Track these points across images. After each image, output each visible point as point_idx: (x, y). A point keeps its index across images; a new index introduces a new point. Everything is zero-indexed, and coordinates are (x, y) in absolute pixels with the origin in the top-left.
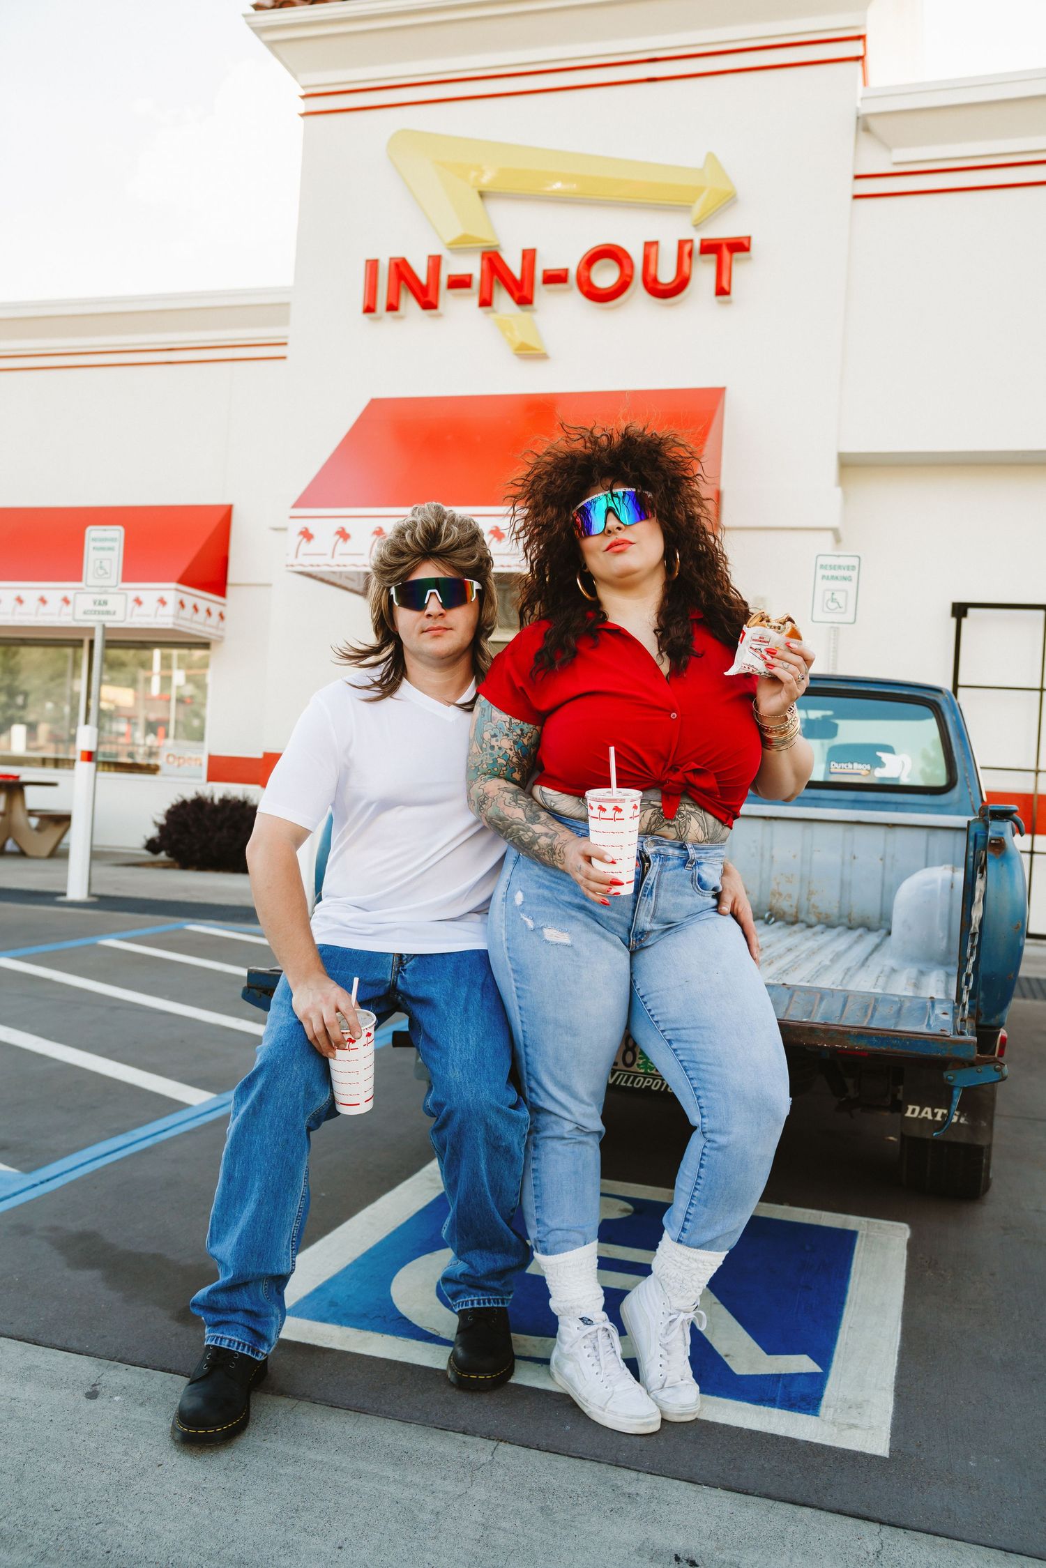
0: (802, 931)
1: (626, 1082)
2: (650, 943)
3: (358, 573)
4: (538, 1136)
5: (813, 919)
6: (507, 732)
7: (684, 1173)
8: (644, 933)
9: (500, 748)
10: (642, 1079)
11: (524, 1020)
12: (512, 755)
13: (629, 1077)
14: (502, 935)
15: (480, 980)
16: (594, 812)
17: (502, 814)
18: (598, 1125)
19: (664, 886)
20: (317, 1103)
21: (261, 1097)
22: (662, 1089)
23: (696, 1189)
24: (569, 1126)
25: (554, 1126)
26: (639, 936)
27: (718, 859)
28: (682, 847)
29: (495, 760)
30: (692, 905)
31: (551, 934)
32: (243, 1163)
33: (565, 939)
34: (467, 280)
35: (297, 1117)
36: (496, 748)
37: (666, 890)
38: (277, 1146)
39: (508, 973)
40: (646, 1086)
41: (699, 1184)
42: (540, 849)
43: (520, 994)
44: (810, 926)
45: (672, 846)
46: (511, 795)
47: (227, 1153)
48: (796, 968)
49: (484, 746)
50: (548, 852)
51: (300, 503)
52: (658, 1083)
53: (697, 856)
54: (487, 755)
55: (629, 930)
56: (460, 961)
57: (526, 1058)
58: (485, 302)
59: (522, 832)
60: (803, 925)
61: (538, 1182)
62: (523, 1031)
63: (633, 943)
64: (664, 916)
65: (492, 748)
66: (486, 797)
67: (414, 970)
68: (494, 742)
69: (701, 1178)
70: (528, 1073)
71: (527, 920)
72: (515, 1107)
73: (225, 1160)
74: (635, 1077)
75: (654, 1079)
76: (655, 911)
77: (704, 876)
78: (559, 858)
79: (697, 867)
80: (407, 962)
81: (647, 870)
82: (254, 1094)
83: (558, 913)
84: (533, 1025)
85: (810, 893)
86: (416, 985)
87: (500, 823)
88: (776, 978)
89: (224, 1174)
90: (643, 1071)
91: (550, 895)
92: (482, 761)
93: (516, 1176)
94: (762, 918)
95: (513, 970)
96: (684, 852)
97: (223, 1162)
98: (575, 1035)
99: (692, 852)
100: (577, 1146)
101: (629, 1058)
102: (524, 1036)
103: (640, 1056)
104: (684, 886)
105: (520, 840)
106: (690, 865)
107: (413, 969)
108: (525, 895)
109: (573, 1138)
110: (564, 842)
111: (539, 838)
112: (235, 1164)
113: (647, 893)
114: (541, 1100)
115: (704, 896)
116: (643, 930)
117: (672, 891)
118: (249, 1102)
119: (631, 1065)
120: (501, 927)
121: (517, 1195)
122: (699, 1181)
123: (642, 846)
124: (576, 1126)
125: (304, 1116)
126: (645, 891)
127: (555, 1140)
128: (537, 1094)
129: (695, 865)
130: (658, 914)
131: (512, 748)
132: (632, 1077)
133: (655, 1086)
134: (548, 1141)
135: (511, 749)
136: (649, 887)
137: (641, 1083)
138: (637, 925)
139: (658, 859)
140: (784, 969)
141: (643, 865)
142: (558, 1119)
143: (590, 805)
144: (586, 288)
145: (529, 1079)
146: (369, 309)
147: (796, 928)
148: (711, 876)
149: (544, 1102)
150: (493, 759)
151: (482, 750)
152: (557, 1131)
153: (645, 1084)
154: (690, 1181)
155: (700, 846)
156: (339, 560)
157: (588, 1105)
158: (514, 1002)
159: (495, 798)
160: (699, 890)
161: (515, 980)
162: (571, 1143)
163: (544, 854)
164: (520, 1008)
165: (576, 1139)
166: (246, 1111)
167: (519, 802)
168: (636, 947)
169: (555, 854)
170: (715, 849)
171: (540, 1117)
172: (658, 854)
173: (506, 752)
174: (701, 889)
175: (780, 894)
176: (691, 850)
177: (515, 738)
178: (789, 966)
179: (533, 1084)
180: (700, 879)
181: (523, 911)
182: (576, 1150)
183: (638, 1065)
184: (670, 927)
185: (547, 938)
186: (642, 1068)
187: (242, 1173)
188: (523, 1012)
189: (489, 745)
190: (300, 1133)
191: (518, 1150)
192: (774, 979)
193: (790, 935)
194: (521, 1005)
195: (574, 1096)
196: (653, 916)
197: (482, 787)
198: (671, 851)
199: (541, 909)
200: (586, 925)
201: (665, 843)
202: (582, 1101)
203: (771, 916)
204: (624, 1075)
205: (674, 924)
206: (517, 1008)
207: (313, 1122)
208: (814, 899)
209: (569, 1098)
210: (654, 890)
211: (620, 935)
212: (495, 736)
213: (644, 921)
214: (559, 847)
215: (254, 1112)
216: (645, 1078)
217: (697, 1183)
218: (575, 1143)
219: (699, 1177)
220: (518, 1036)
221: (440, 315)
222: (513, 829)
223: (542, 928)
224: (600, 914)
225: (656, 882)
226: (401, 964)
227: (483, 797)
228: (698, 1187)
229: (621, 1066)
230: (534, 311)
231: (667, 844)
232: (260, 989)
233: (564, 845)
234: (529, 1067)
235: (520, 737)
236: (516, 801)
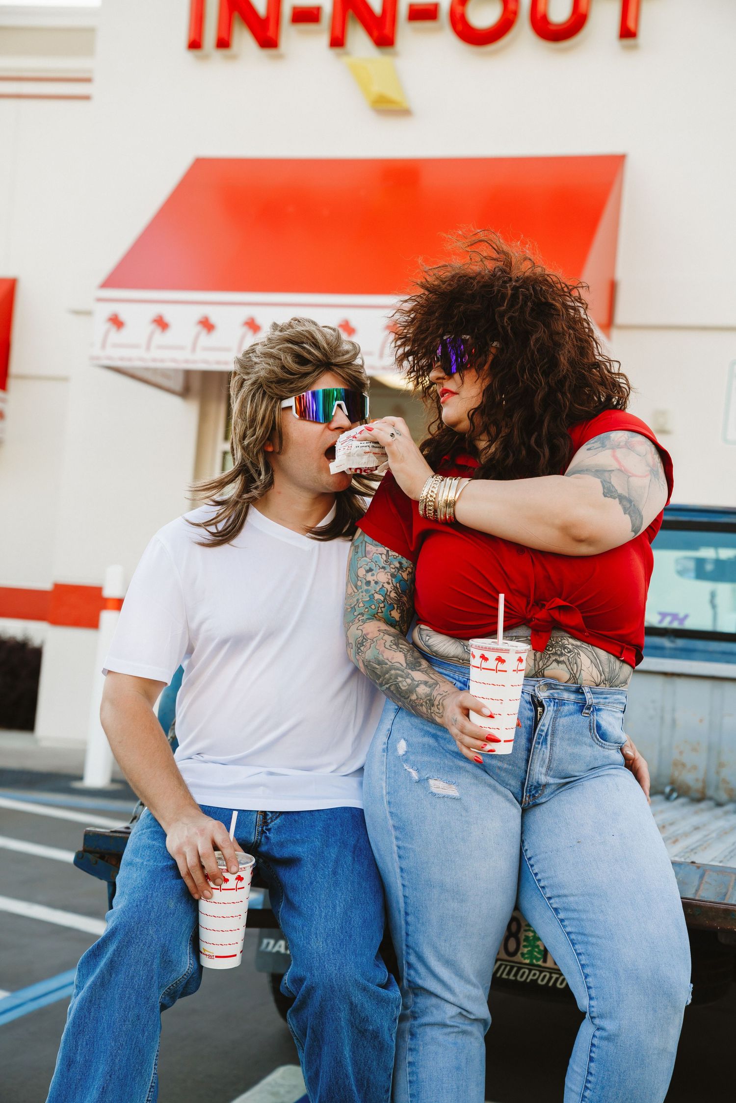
0: (710, 809)
1: (509, 974)
2: (543, 800)
3: (176, 371)
4: (416, 1023)
5: (723, 796)
6: (384, 565)
7: (573, 1069)
8: (539, 787)
9: (376, 583)
10: (527, 971)
11: (406, 883)
12: (390, 589)
13: (512, 968)
14: (382, 788)
15: (352, 841)
16: (475, 661)
17: (381, 658)
18: (482, 1011)
19: (559, 734)
20: (174, 975)
21: (112, 966)
22: (551, 984)
23: (586, 1088)
24: (452, 1011)
25: (435, 1011)
26: (533, 792)
27: (618, 706)
28: (579, 691)
29: (372, 597)
30: (591, 757)
31: (437, 786)
32: (87, 1044)
33: (453, 792)
34: (315, 12)
35: (150, 988)
36: (373, 583)
37: (562, 739)
38: (127, 1023)
39: (388, 831)
40: (532, 980)
41: (590, 1082)
42: (417, 699)
43: (401, 853)
44: (719, 805)
45: (567, 690)
46: (392, 638)
47: (67, 1035)
48: (705, 848)
49: (359, 583)
50: (426, 703)
51: (110, 282)
52: (545, 976)
53: (595, 701)
54: (362, 592)
55: (523, 784)
56: (330, 819)
57: (406, 928)
58: (337, 42)
59: (400, 679)
60: (711, 804)
61: (415, 1078)
62: (405, 896)
63: (526, 798)
64: (560, 768)
65: (368, 583)
66: (364, 638)
67: (279, 829)
68: (369, 577)
69: (591, 1074)
70: (407, 946)
71: (411, 770)
72: (386, 986)
73: (65, 1042)
74: (519, 969)
75: (541, 972)
76: (550, 761)
77: (603, 724)
78: (438, 711)
79: (595, 713)
80: (272, 821)
81: (541, 716)
82: (103, 962)
83: (444, 763)
84: (416, 889)
85: (721, 765)
86: (282, 845)
87: (377, 667)
88: (684, 856)
89: (63, 1059)
90: (527, 961)
91: (436, 744)
92: (358, 600)
93: (386, 1069)
94: (662, 793)
95: (394, 826)
96: (580, 697)
97: (62, 1045)
98: (462, 901)
99: (589, 697)
100: (460, 1036)
101: (512, 946)
102: (405, 903)
103: (525, 943)
104: (582, 734)
105: (398, 688)
106: (587, 711)
107: (279, 827)
108: (409, 744)
109: (456, 1027)
110: (444, 694)
111: (417, 686)
112: (77, 1046)
113: (541, 741)
114: (421, 979)
115: (604, 748)
116: (538, 783)
117: (568, 740)
118: (98, 971)
119: (514, 954)
120: (381, 779)
121: (387, 1091)
122: (590, 1078)
123: (534, 690)
124: (460, 1010)
125: (160, 988)
126: (539, 739)
127: (436, 1028)
128: (416, 971)
129: (593, 712)
130: (554, 765)
131: (390, 581)
132: (515, 969)
133: (542, 980)
134: (428, 1029)
135: (388, 583)
136: (544, 734)
137: (526, 976)
138: (531, 776)
139: (552, 704)
140: (691, 847)
141: (536, 711)
142: (439, 1001)
143: (472, 654)
144: (460, 27)
145: (408, 953)
146: (195, 44)
147: (703, 805)
148: (610, 724)
149: (425, 980)
150: (370, 596)
151: (356, 588)
152: (436, 1016)
153: (531, 977)
154: (579, 1078)
155: (598, 689)
156: (155, 353)
157: (474, 985)
158: (395, 864)
159: (374, 640)
160: (598, 740)
161: (397, 838)
162: (453, 1032)
163: (422, 705)
164: (402, 870)
165: (458, 1027)
166: (93, 982)
167: (401, 646)
168: (529, 803)
169: (433, 705)
170: (614, 694)
171: (418, 1000)
172: (551, 699)
173: (383, 586)
174: (600, 739)
175: (684, 765)
176: (588, 694)
177: (393, 570)
178: (698, 844)
179: (413, 959)
180: (599, 727)
181: (406, 761)
182: (459, 1041)
183: (523, 955)
184: (568, 782)
185: (434, 790)
186: (527, 958)
187: (85, 1057)
188: (405, 875)
189: (364, 581)
190: (153, 1009)
191: (389, 1037)
192: (681, 857)
193: (696, 813)
194: (403, 866)
195: (459, 974)
196: (549, 768)
197: (360, 628)
198: (566, 695)
199: (426, 759)
200: (476, 777)
201: (558, 687)
202: (468, 981)
203: (672, 791)
204: (506, 965)
205: (572, 779)
206: (398, 870)
207: (167, 998)
208: (725, 773)
209: (453, 976)
210: (549, 738)
211: (512, 788)
212: (370, 570)
213: (539, 773)
214: (439, 698)
215: (103, 983)
216: (530, 970)
217: (588, 1081)
218: (458, 1032)
219: (589, 1073)
220: (398, 902)
221: (280, 57)
222: (391, 675)
223: (428, 778)
224: (490, 765)
225: (550, 728)
226: (265, 823)
227: (361, 639)
228: (589, 1085)
229: (504, 956)
230: (395, 54)
231: (562, 687)
232: (97, 853)
233: (444, 697)
234: (410, 938)
235: (399, 570)
236: (397, 645)
